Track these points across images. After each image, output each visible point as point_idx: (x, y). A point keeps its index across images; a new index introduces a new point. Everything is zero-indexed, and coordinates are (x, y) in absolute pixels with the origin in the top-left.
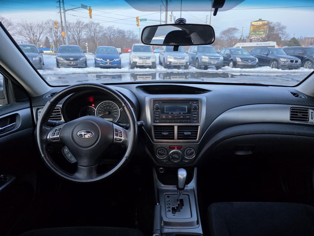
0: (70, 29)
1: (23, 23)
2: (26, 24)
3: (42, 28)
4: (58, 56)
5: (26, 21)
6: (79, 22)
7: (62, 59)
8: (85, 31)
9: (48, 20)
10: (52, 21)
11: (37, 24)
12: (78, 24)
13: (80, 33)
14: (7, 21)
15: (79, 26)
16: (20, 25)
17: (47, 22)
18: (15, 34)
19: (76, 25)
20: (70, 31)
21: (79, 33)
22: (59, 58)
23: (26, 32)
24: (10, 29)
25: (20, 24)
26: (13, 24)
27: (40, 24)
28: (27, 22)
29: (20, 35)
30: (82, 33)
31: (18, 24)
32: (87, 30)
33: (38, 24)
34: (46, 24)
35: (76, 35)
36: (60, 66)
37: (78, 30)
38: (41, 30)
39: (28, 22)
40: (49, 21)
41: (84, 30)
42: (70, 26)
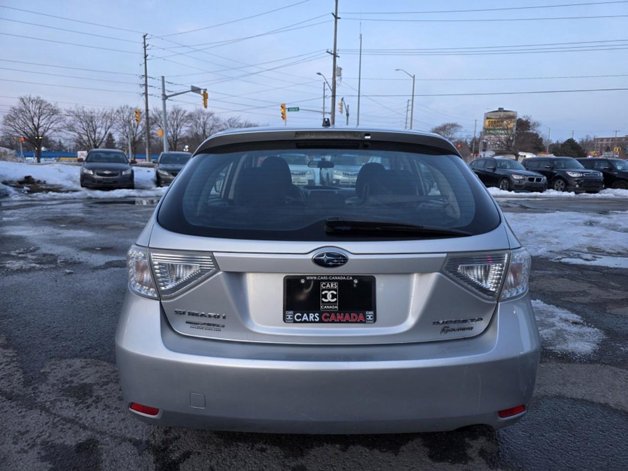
0: (160, 122)
1: (77, 111)
2: (84, 112)
3: (111, 119)
4: (160, 169)
5: (83, 107)
6: (177, 111)
7: (166, 173)
8: (187, 126)
9: (122, 107)
10: (129, 107)
11: (102, 113)
12: (175, 114)
13: (179, 130)
14: (49, 107)
15: (177, 116)
16: (72, 114)
17: (120, 110)
18: (62, 130)
19: (172, 115)
20: (160, 126)
21: (177, 129)
22: (161, 172)
23: (82, 126)
24: (55, 120)
25: (73, 112)
26: (60, 112)
27: (107, 113)
28: (85, 108)
29: (70, 130)
30: (182, 130)
31: (69, 112)
32: (190, 125)
33: (104, 113)
34: (118, 113)
35: (170, 132)
36: (163, 184)
37: (175, 123)
38: (109, 124)
39: (86, 110)
40: (124, 108)
41: (185, 124)
42: (160, 117)
